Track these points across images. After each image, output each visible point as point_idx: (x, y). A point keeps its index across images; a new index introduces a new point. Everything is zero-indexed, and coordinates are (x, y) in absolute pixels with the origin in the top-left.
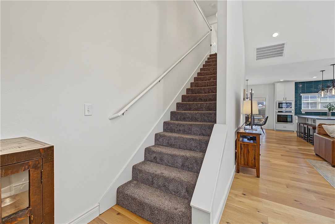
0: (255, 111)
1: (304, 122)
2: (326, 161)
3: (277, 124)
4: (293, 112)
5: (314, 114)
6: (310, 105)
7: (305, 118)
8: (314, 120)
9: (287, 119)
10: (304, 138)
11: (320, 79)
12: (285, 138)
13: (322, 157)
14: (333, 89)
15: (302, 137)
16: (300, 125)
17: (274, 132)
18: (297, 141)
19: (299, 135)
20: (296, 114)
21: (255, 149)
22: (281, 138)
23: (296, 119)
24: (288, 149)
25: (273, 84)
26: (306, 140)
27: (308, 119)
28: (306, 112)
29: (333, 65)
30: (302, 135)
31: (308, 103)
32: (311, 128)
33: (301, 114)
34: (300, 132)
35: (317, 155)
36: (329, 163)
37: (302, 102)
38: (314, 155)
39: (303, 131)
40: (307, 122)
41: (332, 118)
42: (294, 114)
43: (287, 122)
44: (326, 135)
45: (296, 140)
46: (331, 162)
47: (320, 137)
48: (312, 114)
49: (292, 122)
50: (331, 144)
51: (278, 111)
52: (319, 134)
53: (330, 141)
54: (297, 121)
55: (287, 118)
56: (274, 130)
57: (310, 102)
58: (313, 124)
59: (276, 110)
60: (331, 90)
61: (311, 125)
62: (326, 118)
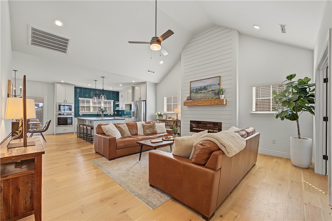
0: (31, 115)
1: (83, 124)
2: (104, 156)
3: (57, 128)
4: (73, 114)
5: (88, 116)
6: (85, 108)
7: (83, 120)
8: (91, 121)
9: (67, 122)
10: (83, 138)
11: (94, 87)
12: (67, 142)
13: (101, 153)
14: (103, 96)
15: (82, 138)
16: (80, 126)
17: (54, 136)
18: (78, 143)
19: (78, 136)
20: (75, 116)
21: (32, 181)
22: (63, 142)
23: (75, 121)
24: (72, 154)
25: (52, 84)
26: (85, 139)
27: (85, 120)
28: (83, 114)
29: (103, 77)
30: (82, 135)
31: (84, 107)
32: (89, 128)
33: (79, 116)
34: (80, 133)
35: (96, 152)
36: (106, 157)
37: (80, 105)
38: (94, 153)
39: (82, 132)
40: (85, 123)
41: (104, 119)
42: (74, 116)
43: (67, 124)
44: (104, 134)
45: (76, 141)
46: (108, 157)
47: (100, 136)
48: (87, 116)
49: (72, 124)
50: (108, 141)
51: (59, 114)
52: (98, 134)
53: (107, 139)
54: (77, 123)
55: (67, 120)
56: (54, 134)
57: (85, 105)
58: (90, 124)
59: (57, 113)
60: (102, 97)
61: (89, 126)
62: (101, 119)
